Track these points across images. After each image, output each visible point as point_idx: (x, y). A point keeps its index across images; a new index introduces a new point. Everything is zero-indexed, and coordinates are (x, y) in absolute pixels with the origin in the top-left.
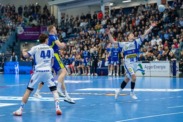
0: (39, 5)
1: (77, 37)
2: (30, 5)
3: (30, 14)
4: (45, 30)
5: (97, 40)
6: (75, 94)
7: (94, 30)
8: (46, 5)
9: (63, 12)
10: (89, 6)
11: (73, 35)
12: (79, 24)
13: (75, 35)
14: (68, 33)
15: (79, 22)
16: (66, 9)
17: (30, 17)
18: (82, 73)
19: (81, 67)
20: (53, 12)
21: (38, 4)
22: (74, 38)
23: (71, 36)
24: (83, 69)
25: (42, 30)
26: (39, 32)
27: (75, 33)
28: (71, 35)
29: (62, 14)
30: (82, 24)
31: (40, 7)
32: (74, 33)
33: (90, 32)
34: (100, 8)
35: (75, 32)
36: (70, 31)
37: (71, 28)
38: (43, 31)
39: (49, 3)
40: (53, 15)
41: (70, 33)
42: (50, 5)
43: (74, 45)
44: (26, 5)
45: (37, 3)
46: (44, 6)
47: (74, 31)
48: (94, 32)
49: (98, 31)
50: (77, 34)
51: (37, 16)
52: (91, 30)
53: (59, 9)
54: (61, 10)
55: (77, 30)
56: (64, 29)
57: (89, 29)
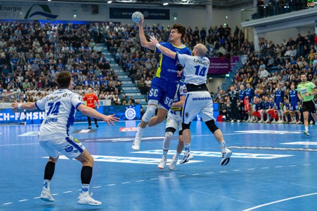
0: (229, 27)
1: (282, 71)
2: (216, 27)
3: (216, 39)
4: (236, 61)
5: (309, 75)
6: (280, 149)
7: (305, 61)
8: (237, 27)
9: (262, 36)
10: (298, 28)
11: (276, 67)
12: (283, 53)
13: (279, 68)
14: (268, 65)
15: (283, 50)
16: (266, 32)
17: (215, 43)
18: (290, 120)
19: (288, 112)
20: (248, 37)
21: (227, 25)
22: (276, 72)
23: (273, 70)
24: (291, 115)
25: (232, 61)
26: (228, 64)
27: (279, 66)
28: (272, 68)
29: (260, 39)
30: (288, 53)
31: (230, 29)
32: (276, 66)
33: (299, 63)
34: (314, 30)
35: (278, 64)
36: (271, 62)
37: (272, 58)
38: (234, 62)
39: (242, 23)
40: (247, 40)
41: (271, 66)
42: (243, 26)
43: (276, 82)
44: (211, 27)
45: (225, 24)
46: (235, 28)
47: (277, 62)
48: (306, 63)
49: (311, 62)
50: (282, 67)
51: (226, 42)
52: (300, 60)
53: (255, 31)
54: (258, 34)
55: (281, 61)
56: (263, 60)
57: (298, 59)
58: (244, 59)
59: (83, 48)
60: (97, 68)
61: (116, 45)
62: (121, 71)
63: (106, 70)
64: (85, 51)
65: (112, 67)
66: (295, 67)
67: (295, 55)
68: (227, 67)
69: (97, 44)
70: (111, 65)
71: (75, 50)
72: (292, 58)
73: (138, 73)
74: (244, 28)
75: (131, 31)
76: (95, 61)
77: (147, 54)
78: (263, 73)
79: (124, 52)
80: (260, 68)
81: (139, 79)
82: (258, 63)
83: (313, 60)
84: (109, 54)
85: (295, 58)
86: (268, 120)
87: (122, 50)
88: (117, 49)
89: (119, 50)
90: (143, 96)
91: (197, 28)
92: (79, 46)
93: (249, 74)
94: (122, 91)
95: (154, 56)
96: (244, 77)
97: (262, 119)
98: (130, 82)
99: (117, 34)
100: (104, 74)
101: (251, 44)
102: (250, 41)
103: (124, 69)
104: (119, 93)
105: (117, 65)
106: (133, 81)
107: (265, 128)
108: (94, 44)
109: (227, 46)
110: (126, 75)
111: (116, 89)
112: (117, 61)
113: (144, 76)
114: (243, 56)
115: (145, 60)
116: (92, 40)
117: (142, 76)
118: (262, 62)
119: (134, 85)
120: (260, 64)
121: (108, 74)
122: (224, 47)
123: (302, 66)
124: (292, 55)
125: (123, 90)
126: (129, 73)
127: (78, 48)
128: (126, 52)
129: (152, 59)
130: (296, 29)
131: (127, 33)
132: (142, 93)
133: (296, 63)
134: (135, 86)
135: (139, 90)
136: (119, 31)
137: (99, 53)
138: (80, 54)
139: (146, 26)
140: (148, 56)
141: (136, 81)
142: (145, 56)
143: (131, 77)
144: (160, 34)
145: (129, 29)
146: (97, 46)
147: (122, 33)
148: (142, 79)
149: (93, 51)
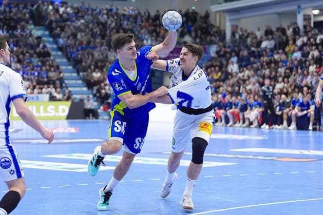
0: (197, 11)
1: (255, 65)
5: (287, 71)
7: (283, 54)
9: (235, 23)
10: (279, 14)
12: (259, 44)
13: (252, 61)
15: (258, 41)
16: (240, 18)
17: (179, 30)
20: (220, 24)
22: (249, 67)
27: (252, 59)
29: (232, 26)
30: (264, 44)
33: (276, 57)
34: (296, 17)
35: (252, 56)
37: (246, 50)
39: (211, 7)
40: (219, 28)
42: (214, 10)
43: (247, 78)
45: (193, 8)
46: (205, 13)
47: (252, 54)
48: (283, 57)
49: (290, 55)
50: (256, 60)
51: (193, 29)
52: (278, 53)
53: (228, 17)
54: (231, 20)
55: (256, 53)
56: (234, 51)
57: (275, 52)
58: (213, 50)
59: (19, 31)
60: (35, 55)
61: (58, 29)
62: (65, 60)
63: (45, 59)
64: (22, 35)
65: (54, 56)
66: (270, 60)
67: (272, 46)
69: (37, 27)
70: (53, 53)
71: (10, 34)
72: (268, 51)
73: (84, 64)
74: (216, 12)
75: (78, 13)
76: (33, 47)
77: (98, 40)
78: (233, 68)
79: (68, 37)
80: (230, 62)
81: (85, 70)
82: (228, 55)
83: (292, 53)
84: (51, 39)
85: (272, 50)
86: (231, 123)
87: (67, 35)
88: (61, 34)
89: (62, 35)
90: (90, 92)
91: (158, 11)
92: (15, 28)
93: (217, 68)
94: (64, 85)
95: (105, 44)
96: (212, 72)
98: (75, 75)
99: (61, 16)
100: (44, 64)
101: (222, 33)
102: (222, 28)
103: (69, 59)
104: (61, 87)
105: (60, 53)
106: (78, 72)
108: (32, 27)
109: (193, 34)
110: (70, 65)
111: (58, 82)
112: (60, 49)
113: (92, 67)
114: (212, 46)
115: (93, 48)
116: (31, 22)
117: (90, 67)
118: (233, 54)
119: (79, 78)
120: (231, 56)
121: (47, 63)
122: (191, 35)
123: (279, 59)
124: (269, 47)
125: (66, 84)
126: (74, 63)
127: (13, 31)
128: (71, 38)
129: (103, 48)
130: (276, 16)
131: (74, 16)
133: (272, 56)
134: (81, 79)
135: (85, 84)
136: (64, 13)
137: (39, 38)
138: (15, 39)
139: (97, 7)
140: (98, 43)
141: (81, 74)
142: (95, 43)
143: (76, 68)
144: (114, 17)
145: (76, 11)
146: (37, 30)
147: (68, 14)
148: (89, 71)
149: (31, 35)
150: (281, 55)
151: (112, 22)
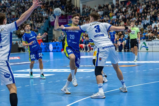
9: (84, 4)
20: (76, 4)
26: (66, 20)
33: (105, 19)
38: (69, 18)
40: (76, 6)
48: (108, 18)
49: (111, 18)
51: (65, 7)
52: (106, 17)
53: (81, 1)
54: (82, 3)
57: (104, 16)
66: (102, 21)
68: (66, 22)
72: (101, 16)
80: (83, 22)
82: (82, 19)
83: (112, 17)
85: (103, 16)
86: (88, 50)
87: (7, 13)
90: (20, 39)
97: (85, 50)
99: (3, 4)
101: (79, 9)
102: (78, 6)
107: (87, 55)
109: (65, 10)
113: (20, 28)
119: (14, 33)
120: (84, 19)
123: (107, 20)
124: (101, 14)
128: (9, 14)
131: (9, 4)
132: (19, 38)
133: (103, 18)
135: (17, 36)
145: (10, 2)
147: (6, 3)
150: (107, 18)
151: (27, 6)
